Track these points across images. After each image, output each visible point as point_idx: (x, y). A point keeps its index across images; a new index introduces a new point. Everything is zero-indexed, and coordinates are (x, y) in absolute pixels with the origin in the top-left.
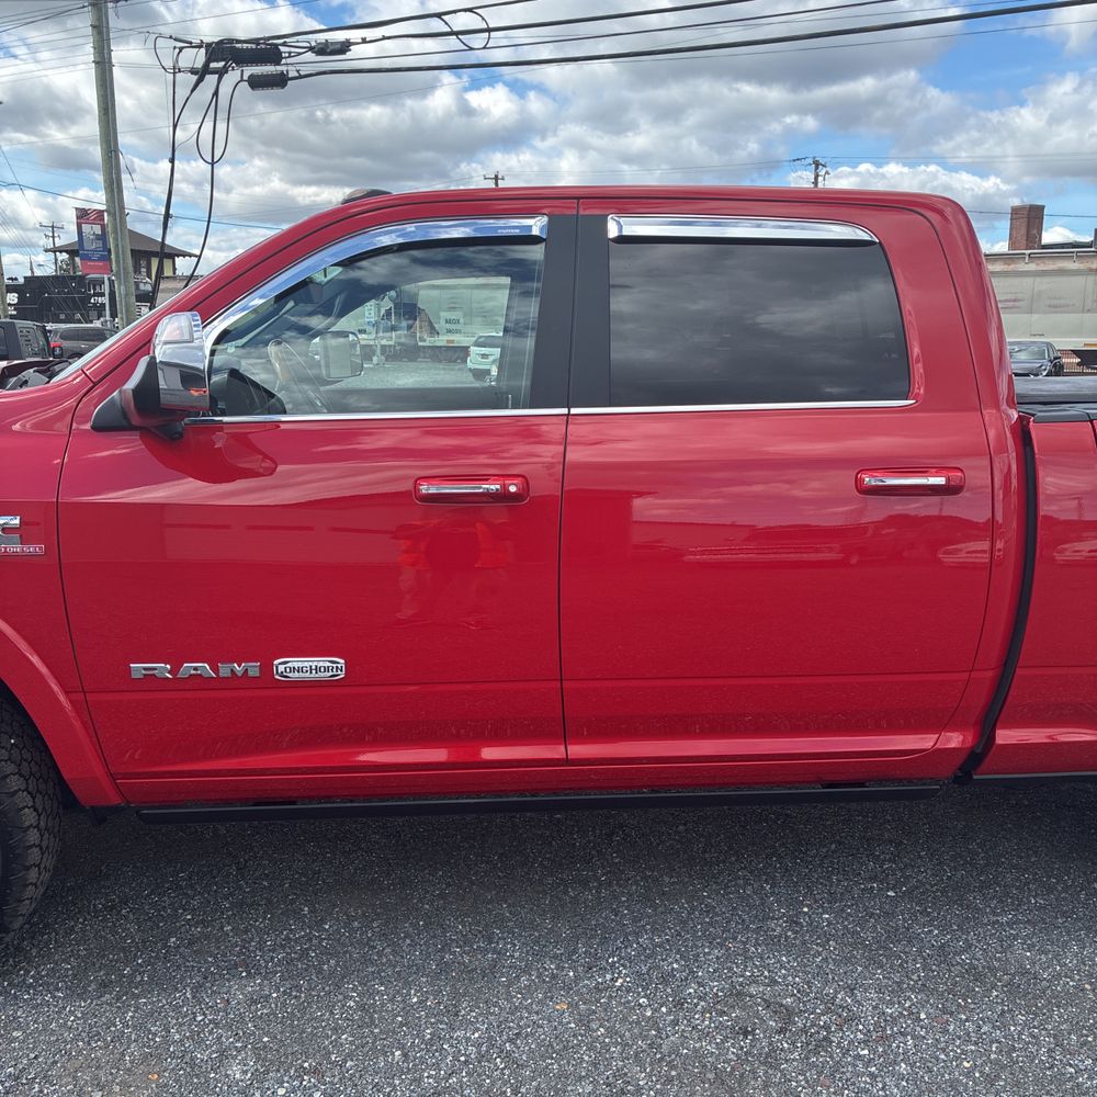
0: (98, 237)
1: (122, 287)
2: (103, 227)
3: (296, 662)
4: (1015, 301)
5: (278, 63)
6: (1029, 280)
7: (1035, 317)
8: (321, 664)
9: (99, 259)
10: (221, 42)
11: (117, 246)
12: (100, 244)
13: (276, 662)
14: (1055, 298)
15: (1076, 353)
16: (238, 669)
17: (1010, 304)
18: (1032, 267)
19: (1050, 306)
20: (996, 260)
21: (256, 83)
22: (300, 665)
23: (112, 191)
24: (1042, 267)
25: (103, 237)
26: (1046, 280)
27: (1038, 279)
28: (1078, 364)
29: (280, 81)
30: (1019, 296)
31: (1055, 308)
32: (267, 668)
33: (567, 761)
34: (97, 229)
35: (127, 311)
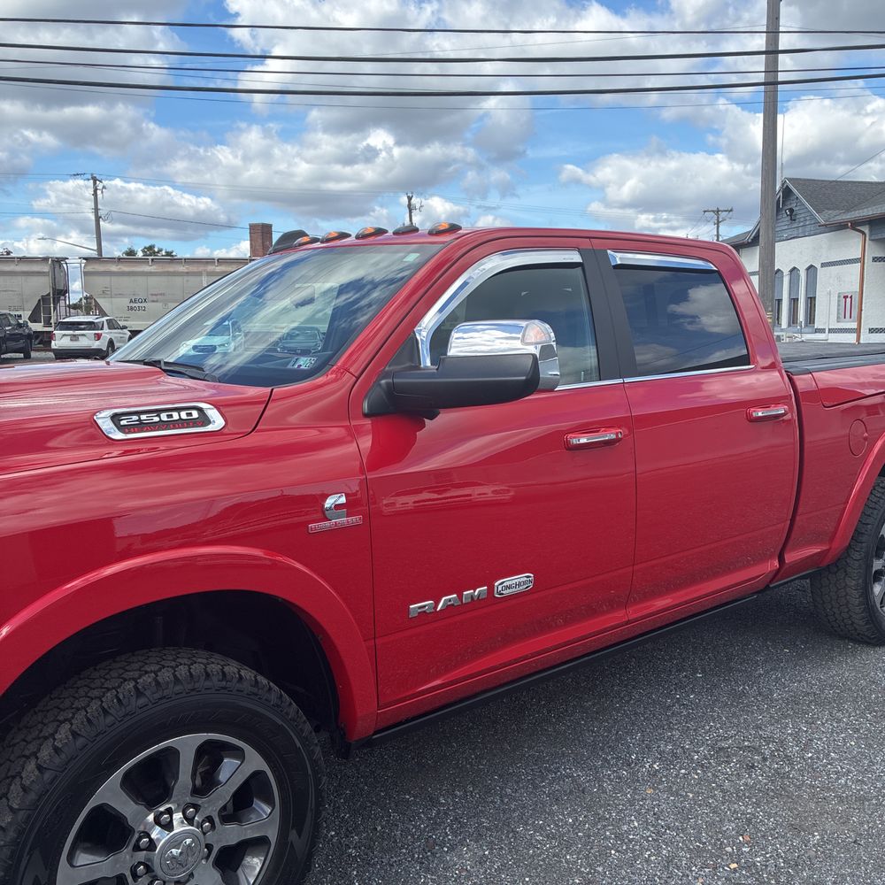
3: (509, 581)
8: (522, 579)
13: (496, 584)
16: (475, 594)
22: (510, 583)
32: (491, 589)
33: (627, 622)
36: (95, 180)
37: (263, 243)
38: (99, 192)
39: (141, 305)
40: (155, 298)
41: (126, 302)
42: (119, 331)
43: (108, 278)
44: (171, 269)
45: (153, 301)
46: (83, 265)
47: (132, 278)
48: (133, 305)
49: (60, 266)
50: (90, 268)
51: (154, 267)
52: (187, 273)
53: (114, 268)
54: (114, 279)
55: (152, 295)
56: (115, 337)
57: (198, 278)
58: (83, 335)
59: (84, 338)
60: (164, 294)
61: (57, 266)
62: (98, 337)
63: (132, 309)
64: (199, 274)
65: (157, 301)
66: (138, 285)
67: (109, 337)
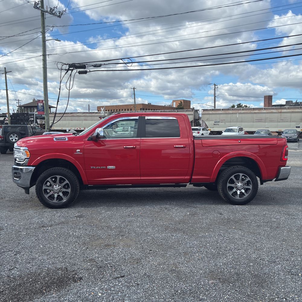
0: (42, 106)
1: (47, 117)
2: (43, 104)
3: (110, 167)
4: (261, 119)
5: (85, 69)
6: (265, 114)
7: (266, 123)
9: (42, 111)
10: (72, 64)
11: (46, 108)
12: (42, 107)
14: (271, 119)
15: (277, 132)
16: (103, 167)
17: (260, 120)
18: (265, 111)
19: (270, 121)
20: (256, 110)
21: (80, 73)
23: (46, 96)
24: (267, 111)
25: (43, 106)
26: (268, 114)
27: (266, 114)
28: (278, 135)
29: (85, 72)
30: (262, 118)
31: (271, 121)
32: (106, 167)
33: (141, 179)
34: (42, 104)
35: (48, 123)
36: (215, 85)
37: (268, 102)
38: (216, 89)
39: (217, 123)
40: (222, 121)
41: (213, 122)
42: (207, 131)
43: (208, 115)
44: (227, 112)
45: (221, 122)
46: (202, 112)
47: (216, 115)
48: (215, 123)
49: (197, 112)
50: (204, 113)
51: (223, 112)
52: (232, 113)
53: (211, 112)
54: (210, 116)
55: (221, 120)
56: (205, 133)
57: (236, 115)
58: (194, 132)
59: (195, 133)
60: (225, 120)
61: (196, 113)
62: (198, 133)
63: (215, 124)
64: (236, 113)
65: (222, 122)
66: (217, 117)
67: (202, 133)
